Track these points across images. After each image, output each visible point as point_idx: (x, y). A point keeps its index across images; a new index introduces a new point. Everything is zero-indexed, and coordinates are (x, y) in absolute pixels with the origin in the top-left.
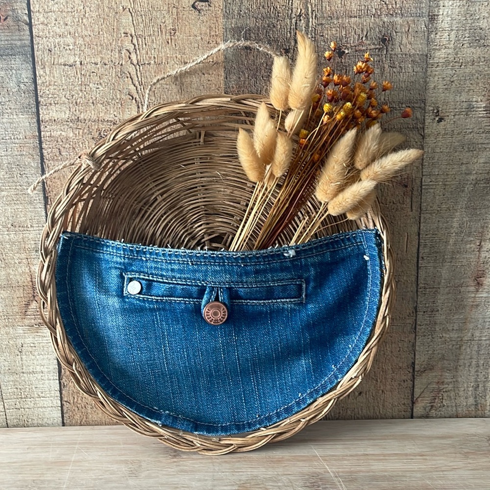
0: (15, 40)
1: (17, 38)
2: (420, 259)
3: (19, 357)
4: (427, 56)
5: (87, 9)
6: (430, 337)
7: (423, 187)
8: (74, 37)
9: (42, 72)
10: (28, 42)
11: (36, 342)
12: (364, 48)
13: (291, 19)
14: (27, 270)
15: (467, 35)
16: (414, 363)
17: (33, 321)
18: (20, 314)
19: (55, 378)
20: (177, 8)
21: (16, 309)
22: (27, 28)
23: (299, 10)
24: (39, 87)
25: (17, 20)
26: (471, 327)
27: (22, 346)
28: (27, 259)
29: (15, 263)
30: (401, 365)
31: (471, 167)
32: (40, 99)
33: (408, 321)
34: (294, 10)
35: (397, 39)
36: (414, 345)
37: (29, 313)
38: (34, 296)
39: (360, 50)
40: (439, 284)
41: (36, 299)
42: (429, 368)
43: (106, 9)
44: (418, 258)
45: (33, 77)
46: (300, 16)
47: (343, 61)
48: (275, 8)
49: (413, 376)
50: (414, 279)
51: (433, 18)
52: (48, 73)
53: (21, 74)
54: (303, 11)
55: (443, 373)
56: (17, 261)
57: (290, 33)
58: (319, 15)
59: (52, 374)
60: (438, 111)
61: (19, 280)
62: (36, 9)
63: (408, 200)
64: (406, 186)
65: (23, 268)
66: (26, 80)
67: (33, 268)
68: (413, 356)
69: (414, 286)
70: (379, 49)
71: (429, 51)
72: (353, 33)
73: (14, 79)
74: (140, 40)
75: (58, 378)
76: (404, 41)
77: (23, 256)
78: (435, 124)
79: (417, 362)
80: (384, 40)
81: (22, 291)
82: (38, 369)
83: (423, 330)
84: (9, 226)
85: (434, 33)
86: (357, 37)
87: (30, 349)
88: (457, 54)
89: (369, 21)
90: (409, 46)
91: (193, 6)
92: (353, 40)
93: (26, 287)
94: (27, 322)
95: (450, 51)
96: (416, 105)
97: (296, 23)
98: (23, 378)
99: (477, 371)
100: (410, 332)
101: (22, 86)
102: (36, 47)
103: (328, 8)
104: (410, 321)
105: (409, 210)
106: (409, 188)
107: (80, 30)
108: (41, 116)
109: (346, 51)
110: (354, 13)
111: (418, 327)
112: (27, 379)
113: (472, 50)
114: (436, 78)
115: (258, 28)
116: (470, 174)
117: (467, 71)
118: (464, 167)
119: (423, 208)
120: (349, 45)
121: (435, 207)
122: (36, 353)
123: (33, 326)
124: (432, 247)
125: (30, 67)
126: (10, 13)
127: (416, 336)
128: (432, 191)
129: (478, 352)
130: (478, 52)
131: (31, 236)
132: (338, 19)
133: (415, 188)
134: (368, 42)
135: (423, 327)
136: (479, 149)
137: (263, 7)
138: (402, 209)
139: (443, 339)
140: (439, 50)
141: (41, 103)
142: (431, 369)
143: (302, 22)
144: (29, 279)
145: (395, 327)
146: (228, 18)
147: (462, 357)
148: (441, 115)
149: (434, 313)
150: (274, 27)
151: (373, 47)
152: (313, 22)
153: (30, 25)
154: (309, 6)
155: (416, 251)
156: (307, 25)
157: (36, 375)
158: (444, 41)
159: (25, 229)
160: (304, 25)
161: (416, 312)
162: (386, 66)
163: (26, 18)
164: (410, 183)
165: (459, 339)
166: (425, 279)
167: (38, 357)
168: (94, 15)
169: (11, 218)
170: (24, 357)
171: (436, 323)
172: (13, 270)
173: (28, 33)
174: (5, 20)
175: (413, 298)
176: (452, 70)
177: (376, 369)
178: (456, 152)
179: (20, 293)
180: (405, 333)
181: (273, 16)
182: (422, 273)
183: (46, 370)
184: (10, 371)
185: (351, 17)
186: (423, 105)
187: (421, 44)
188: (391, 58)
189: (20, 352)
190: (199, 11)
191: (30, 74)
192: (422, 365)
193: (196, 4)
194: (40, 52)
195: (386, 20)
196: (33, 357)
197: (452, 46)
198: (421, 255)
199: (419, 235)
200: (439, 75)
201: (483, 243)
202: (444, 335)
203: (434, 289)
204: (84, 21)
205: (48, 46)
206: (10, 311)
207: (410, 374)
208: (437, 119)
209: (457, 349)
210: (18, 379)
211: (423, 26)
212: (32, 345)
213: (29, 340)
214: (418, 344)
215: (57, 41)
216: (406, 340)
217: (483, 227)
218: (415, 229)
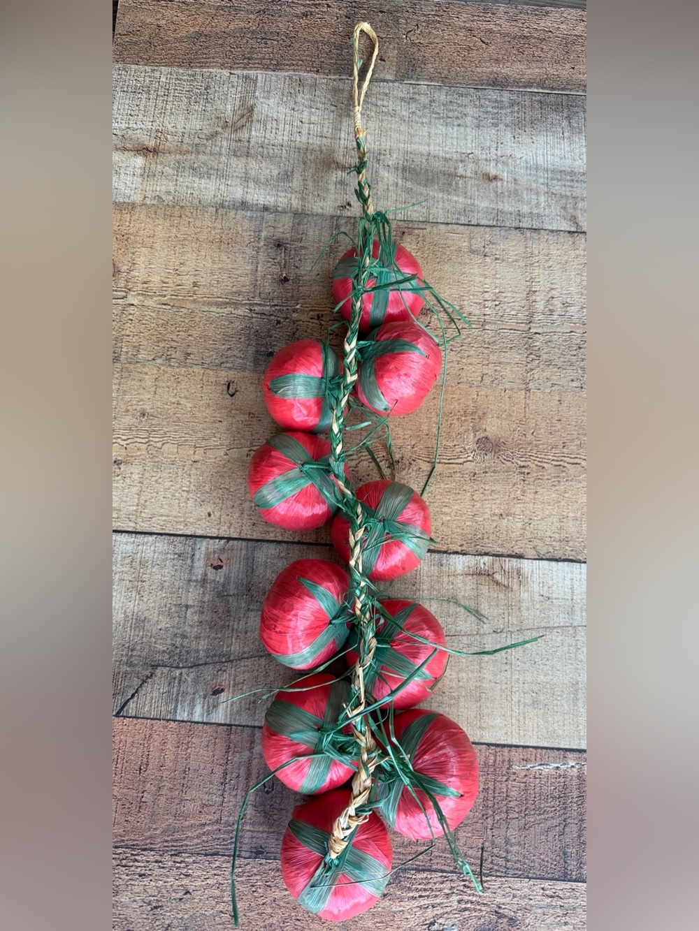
0: (241, 555)
1: (239, 552)
2: (470, 223)
3: (554, 601)
4: (295, 214)
5: (222, 486)
6: (544, 218)
7: (406, 219)
8: (245, 501)
9: (272, 535)
10: (244, 543)
11: (538, 581)
12: (283, 261)
13: (252, 317)
14: (461, 577)
15: (283, 184)
16: (569, 232)
17: (515, 580)
18: (507, 593)
19: (578, 566)
20: (232, 409)
21: (502, 596)
22: (231, 542)
23: (247, 310)
24: (285, 540)
25: (223, 550)
26: (535, 185)
27: (542, 596)
28: (449, 576)
29: (453, 588)
30: (571, 243)
31: (391, 183)
32: (296, 540)
33: (528, 235)
34: (246, 314)
35: (279, 235)
36: (552, 231)
37: (506, 583)
38: (489, 575)
39: (285, 264)
40: (494, 209)
41: (491, 573)
42: (574, 219)
43: (225, 470)
44: (469, 225)
45: (275, 544)
46: (251, 310)
47: (292, 278)
48: (242, 329)
49: (581, 233)
50: (488, 229)
51: (266, 209)
52: (273, 529)
53: (271, 554)
54: (247, 307)
55: (579, 208)
56: (451, 587)
57: (264, 319)
58: (253, 295)
59: (575, 570)
60: (342, 206)
61: (470, 587)
62: (216, 531)
63: (416, 231)
64: (404, 233)
65: (458, 581)
66: (278, 550)
67: (459, 571)
68: (561, 233)
69: (495, 229)
70: (286, 249)
71: (291, 212)
72: (270, 269)
73: (275, 561)
74: (254, 444)
75: (579, 564)
76: (281, 230)
77: (446, 579)
78: (353, 209)
79: (568, 229)
80: (279, 246)
81: (482, 587)
82: (568, 583)
83: (537, 223)
84: (414, 588)
85: (278, 208)
86: (273, 267)
87: (546, 588)
88: (296, 192)
89: (262, 256)
90: (286, 227)
91: (232, 396)
92: (276, 270)
93: (479, 582)
94: (515, 587)
95: (293, 196)
96: (335, 223)
97: (256, 313)
98: (579, 601)
99: (577, 181)
100: (539, 234)
101: (282, 555)
102: (249, 537)
103: (248, 287)
104: (528, 234)
105: (425, 231)
106: (406, 230)
107: (239, 495)
108: (312, 541)
109: (284, 275)
110: (254, 268)
111: (534, 227)
112: (579, 597)
113: (294, 181)
114: (314, 207)
115: (257, 344)
116: (397, 184)
117: (311, 184)
118: (391, 188)
119: (424, 219)
120: (280, 273)
121: (424, 210)
122: (551, 583)
123: (520, 581)
124: (459, 213)
125: (265, 545)
126: (216, 555)
127: (542, 229)
128: (409, 213)
129: (558, 180)
130: (297, 176)
131: (426, 568)
132: (257, 281)
133: (406, 225)
134: (279, 258)
135: (534, 223)
136: (376, 176)
137: (240, 339)
138: (423, 236)
139: (546, 207)
140: (291, 204)
141: (300, 539)
142: (575, 218)
143: (256, 308)
144: (470, 577)
145: (534, 246)
146: (246, 368)
147: (564, 193)
148: (345, 204)
149: (521, 214)
150: (257, 331)
151: (283, 254)
152: (257, 300)
153: (229, 539)
154: (244, 302)
155: (463, 227)
156: (259, 305)
157: (575, 586)
158: (285, 200)
159: (418, 573)
160: (259, 307)
161: (519, 228)
162: (300, 245)
163: (223, 542)
164: (401, 230)
165: (546, 195)
166: (489, 220)
167: (555, 581)
168: (228, 481)
169: (407, 586)
170: (554, 596)
171: (531, 213)
172: (460, 592)
173: (235, 542)
174: (222, 562)
175: (507, 230)
176: (308, 195)
177: (574, 263)
178: (377, 194)
179: (484, 589)
180: (539, 238)
181: (248, 332)
182: (483, 222)
183: (569, 575)
184: (570, 613)
185: (257, 270)
186: (335, 218)
187: (285, 217)
188: (293, 241)
189: (549, 599)
190: (236, 391)
191: (272, 546)
192: (571, 226)
193: (230, 393)
194: (254, 534)
195: (262, 244)
196: (555, 586)
197: (289, 195)
198: (467, 223)
199: (447, 224)
200: (312, 205)
201: (459, 175)
202: (542, 206)
203: (499, 213)
204: (232, 490)
205: (250, 526)
206: (503, 602)
207: (580, 235)
208: (348, 207)
209: (555, 197)
210: (580, 606)
211: (271, 216)
212: (541, 585)
213: (536, 587)
214: (550, 228)
215: (246, 517)
216: (546, 237)
217: (444, 175)
218: (443, 227)
